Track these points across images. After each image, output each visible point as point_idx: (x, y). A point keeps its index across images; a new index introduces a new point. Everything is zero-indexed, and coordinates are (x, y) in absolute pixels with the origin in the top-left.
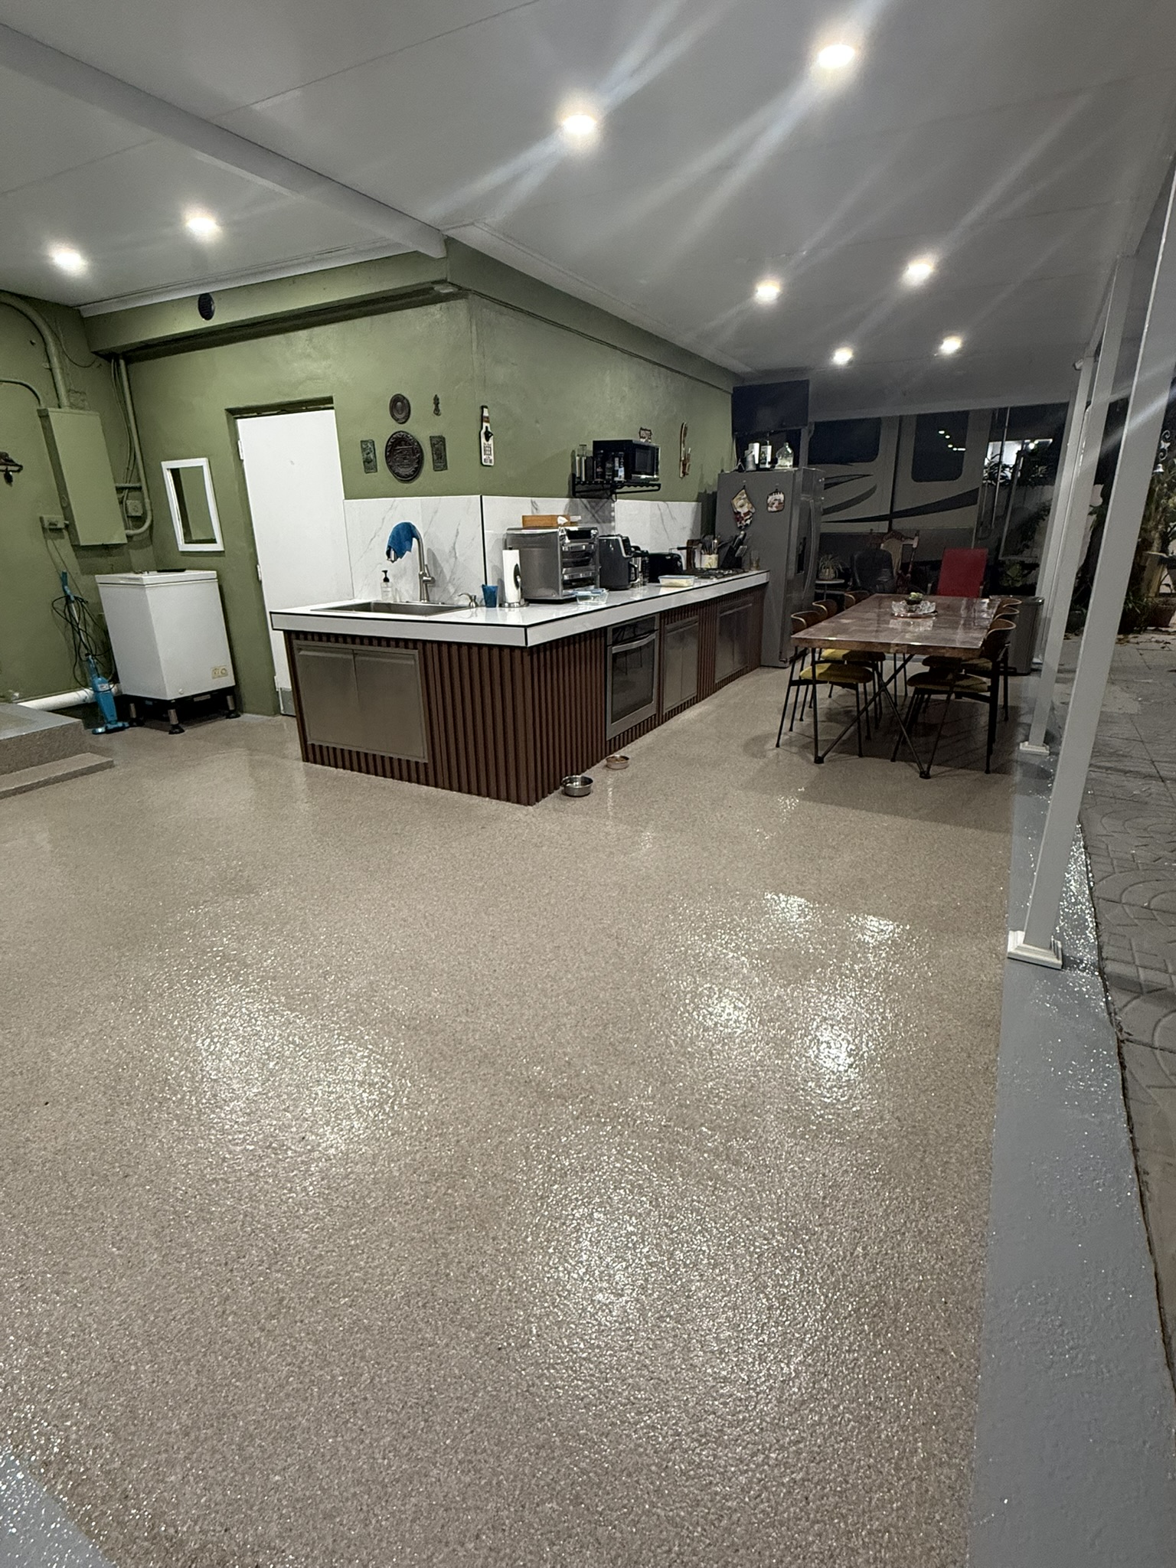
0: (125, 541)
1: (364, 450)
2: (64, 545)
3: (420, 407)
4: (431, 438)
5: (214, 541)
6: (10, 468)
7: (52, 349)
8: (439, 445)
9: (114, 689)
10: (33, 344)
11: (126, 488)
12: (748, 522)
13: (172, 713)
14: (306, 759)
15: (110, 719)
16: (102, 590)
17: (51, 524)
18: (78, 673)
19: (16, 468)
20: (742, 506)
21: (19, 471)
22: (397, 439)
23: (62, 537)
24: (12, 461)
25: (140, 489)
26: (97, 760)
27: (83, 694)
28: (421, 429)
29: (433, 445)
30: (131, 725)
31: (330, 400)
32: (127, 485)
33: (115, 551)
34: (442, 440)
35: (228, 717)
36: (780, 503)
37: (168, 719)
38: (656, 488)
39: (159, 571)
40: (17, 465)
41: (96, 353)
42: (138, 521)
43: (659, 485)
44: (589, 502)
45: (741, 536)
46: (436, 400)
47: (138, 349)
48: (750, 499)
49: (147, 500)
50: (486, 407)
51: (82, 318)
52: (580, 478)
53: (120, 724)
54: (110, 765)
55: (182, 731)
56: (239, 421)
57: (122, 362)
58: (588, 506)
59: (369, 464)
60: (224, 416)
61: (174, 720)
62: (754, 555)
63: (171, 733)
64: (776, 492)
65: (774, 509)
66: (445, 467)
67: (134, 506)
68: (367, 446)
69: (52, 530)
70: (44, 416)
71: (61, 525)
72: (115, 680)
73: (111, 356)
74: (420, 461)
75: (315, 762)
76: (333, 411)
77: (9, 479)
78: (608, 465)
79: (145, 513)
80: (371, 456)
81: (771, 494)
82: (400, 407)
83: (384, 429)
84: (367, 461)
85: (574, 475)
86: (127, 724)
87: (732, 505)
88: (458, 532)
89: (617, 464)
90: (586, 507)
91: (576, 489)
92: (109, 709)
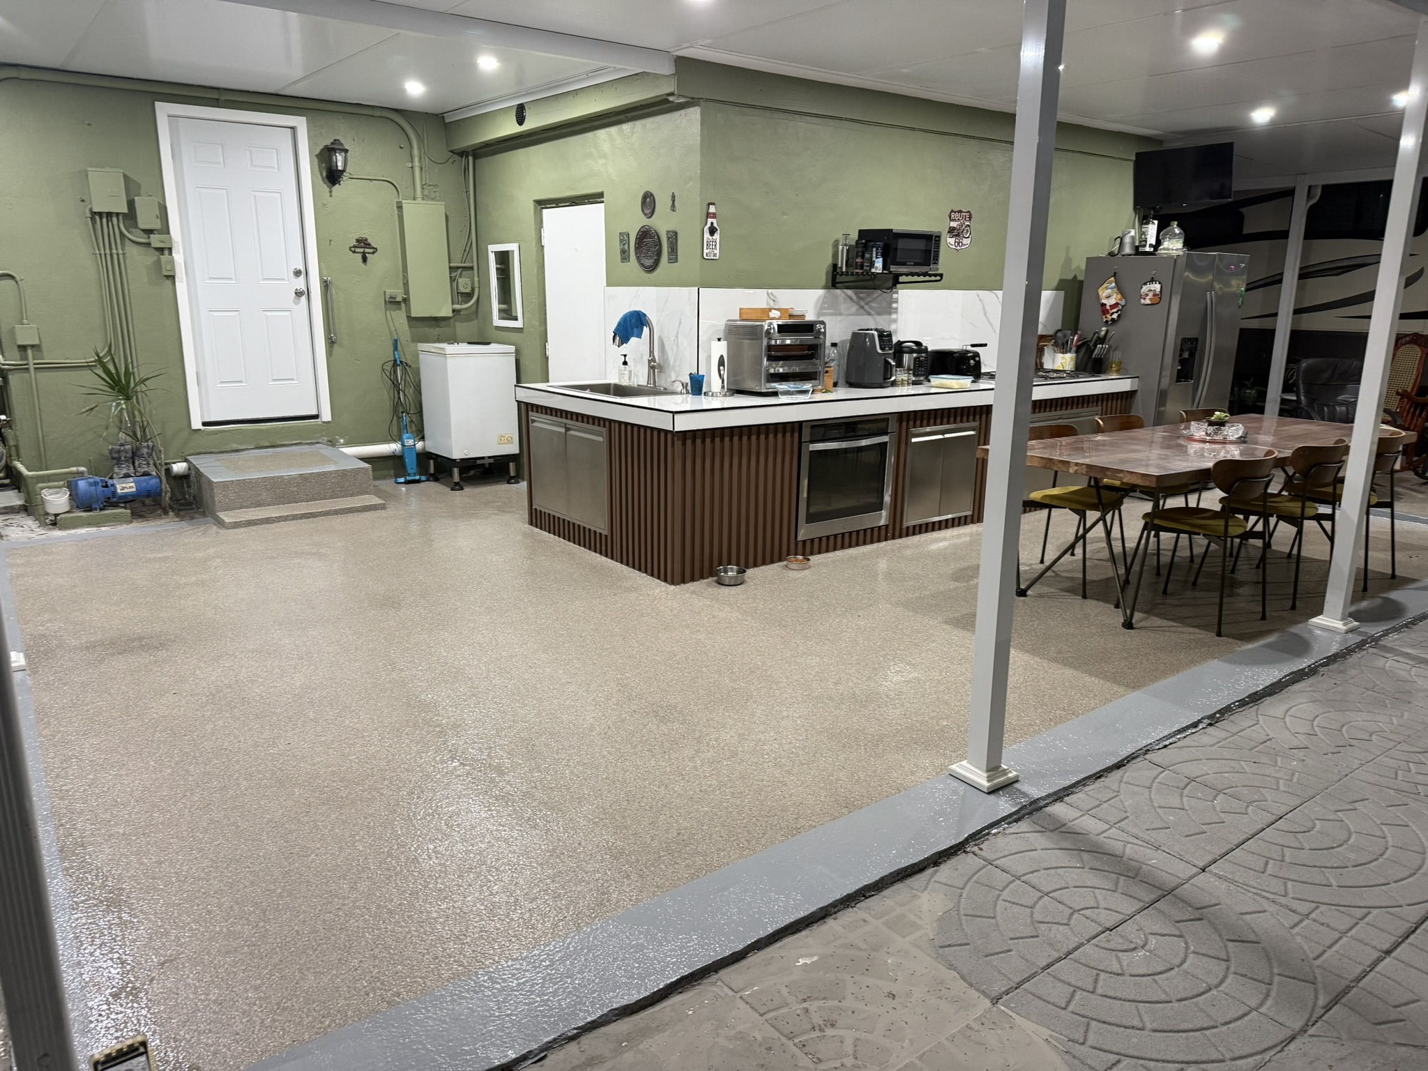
0: (450, 314)
1: (621, 241)
2: (400, 317)
3: (662, 203)
4: (668, 232)
5: (516, 319)
6: (367, 250)
7: (416, 152)
8: (673, 237)
9: (419, 445)
10: (401, 148)
11: (458, 268)
12: (1115, 316)
13: (456, 471)
14: (531, 523)
15: (410, 471)
16: (422, 357)
17: (391, 297)
18: (395, 428)
19: (371, 251)
20: (1108, 297)
21: (373, 253)
22: (644, 232)
23: (400, 309)
24: (369, 244)
25: (472, 268)
26: (376, 501)
27: (392, 448)
28: (662, 223)
29: (668, 238)
30: (428, 480)
31: (601, 195)
32: (463, 265)
33: (442, 323)
34: (676, 233)
35: (508, 483)
36: (1154, 295)
37: (451, 475)
38: (938, 278)
39: (469, 343)
40: (373, 248)
41: (452, 151)
42: (468, 296)
43: (941, 275)
44: (856, 294)
45: (1103, 333)
46: (673, 197)
47: (481, 147)
48: (1120, 288)
49: (476, 279)
50: (713, 204)
51: (445, 124)
52: (841, 268)
53: (417, 477)
54: (382, 507)
55: (462, 489)
56: (544, 210)
57: (471, 159)
58: (854, 297)
59: (625, 255)
60: (532, 205)
61: (456, 478)
62: (1116, 356)
63: (452, 490)
64: (1152, 281)
65: (1148, 301)
66: (676, 260)
67: (464, 284)
68: (624, 237)
69: (393, 303)
70: (400, 207)
71: (399, 299)
72: (423, 438)
73: (463, 154)
74: (659, 254)
75: (536, 527)
76: (602, 205)
77: (365, 259)
78: (867, 256)
79: (473, 289)
80: (626, 247)
81: (1145, 284)
82: (648, 202)
83: (634, 222)
84: (623, 252)
85: (835, 266)
86: (423, 478)
87: (1098, 295)
88: (680, 322)
89: (874, 255)
90: (851, 298)
91: (835, 279)
92: (411, 463)
